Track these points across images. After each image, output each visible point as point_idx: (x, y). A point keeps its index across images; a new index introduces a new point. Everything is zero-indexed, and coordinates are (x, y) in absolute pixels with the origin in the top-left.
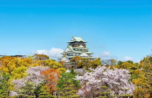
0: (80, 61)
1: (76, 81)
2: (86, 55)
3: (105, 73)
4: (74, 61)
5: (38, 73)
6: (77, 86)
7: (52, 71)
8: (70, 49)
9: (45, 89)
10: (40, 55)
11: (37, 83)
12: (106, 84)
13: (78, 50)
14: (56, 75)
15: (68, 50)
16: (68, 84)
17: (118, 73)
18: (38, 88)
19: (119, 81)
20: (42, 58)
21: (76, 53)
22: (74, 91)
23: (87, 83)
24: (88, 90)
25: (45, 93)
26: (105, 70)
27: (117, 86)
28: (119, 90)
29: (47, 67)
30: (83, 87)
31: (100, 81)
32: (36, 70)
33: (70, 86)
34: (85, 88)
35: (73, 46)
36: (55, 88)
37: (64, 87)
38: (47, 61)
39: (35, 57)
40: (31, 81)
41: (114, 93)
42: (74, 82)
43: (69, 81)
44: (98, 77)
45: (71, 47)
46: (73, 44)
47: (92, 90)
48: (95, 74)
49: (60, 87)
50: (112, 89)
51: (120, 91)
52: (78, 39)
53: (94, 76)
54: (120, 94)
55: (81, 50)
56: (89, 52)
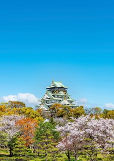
0: (61, 109)
1: (56, 132)
2: (68, 103)
3: (89, 124)
4: (54, 109)
5: (12, 123)
6: (57, 138)
7: (28, 121)
8: (49, 95)
9: (21, 141)
10: (15, 102)
11: (11, 134)
12: (90, 136)
13: (58, 96)
14: (33, 125)
15: (46, 96)
16: (47, 135)
17: (104, 124)
18: (13, 140)
19: (105, 132)
20: (17, 106)
21: (56, 100)
22: (54, 144)
23: (69, 135)
24: (70, 143)
25: (21, 146)
26: (89, 120)
27: (102, 138)
28: (105, 143)
29: (24, 116)
30: (63, 140)
31: (83, 132)
32: (11, 120)
33: (50, 138)
34: (66, 141)
35: (52, 92)
36: (32, 140)
37: (42, 139)
38: (23, 109)
39: (9, 104)
40: (5, 132)
41: (99, 146)
42: (54, 133)
43: (48, 133)
44: (81, 128)
45: (50, 93)
46: (53, 89)
47: (74, 143)
49: (37, 139)
50: (97, 142)
51: (106, 144)
52: (59, 84)
53: (77, 127)
54: (106, 148)
55: (62, 97)
56: (71, 99)
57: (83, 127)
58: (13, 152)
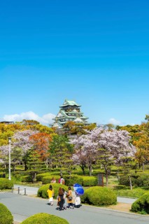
0: (74, 127)
1: (69, 145)
2: (81, 121)
3: (103, 135)
4: (67, 127)
5: (27, 138)
6: (70, 150)
7: (42, 135)
8: (62, 113)
9: (35, 154)
10: (29, 121)
11: (26, 148)
12: (104, 147)
13: (71, 115)
14: (47, 139)
15: (60, 115)
16: (61, 148)
17: (117, 135)
18: (27, 155)
19: (118, 143)
20: (32, 124)
21: (69, 119)
22: (68, 155)
23: (83, 148)
24: (84, 154)
25: (35, 159)
26: (102, 132)
27: (116, 148)
28: (118, 154)
29: (38, 132)
30: (77, 151)
31: (96, 144)
32: (25, 135)
33: (64, 150)
34: (80, 153)
35: (66, 111)
36: (47, 154)
37: (56, 152)
38: (37, 126)
39: (24, 123)
40: (19, 147)
41: (113, 156)
43: (63, 145)
44: (94, 140)
45: (64, 112)
46: (66, 108)
47: (88, 155)
48: (91, 136)
49: (52, 152)
50: (111, 153)
51: (120, 155)
52: (71, 103)
53: (90, 139)
54: (119, 158)
55: (75, 115)
56: (84, 117)
57: (96, 139)
58: (28, 166)
